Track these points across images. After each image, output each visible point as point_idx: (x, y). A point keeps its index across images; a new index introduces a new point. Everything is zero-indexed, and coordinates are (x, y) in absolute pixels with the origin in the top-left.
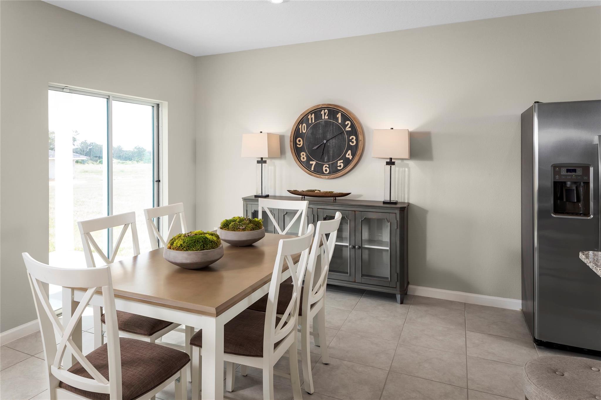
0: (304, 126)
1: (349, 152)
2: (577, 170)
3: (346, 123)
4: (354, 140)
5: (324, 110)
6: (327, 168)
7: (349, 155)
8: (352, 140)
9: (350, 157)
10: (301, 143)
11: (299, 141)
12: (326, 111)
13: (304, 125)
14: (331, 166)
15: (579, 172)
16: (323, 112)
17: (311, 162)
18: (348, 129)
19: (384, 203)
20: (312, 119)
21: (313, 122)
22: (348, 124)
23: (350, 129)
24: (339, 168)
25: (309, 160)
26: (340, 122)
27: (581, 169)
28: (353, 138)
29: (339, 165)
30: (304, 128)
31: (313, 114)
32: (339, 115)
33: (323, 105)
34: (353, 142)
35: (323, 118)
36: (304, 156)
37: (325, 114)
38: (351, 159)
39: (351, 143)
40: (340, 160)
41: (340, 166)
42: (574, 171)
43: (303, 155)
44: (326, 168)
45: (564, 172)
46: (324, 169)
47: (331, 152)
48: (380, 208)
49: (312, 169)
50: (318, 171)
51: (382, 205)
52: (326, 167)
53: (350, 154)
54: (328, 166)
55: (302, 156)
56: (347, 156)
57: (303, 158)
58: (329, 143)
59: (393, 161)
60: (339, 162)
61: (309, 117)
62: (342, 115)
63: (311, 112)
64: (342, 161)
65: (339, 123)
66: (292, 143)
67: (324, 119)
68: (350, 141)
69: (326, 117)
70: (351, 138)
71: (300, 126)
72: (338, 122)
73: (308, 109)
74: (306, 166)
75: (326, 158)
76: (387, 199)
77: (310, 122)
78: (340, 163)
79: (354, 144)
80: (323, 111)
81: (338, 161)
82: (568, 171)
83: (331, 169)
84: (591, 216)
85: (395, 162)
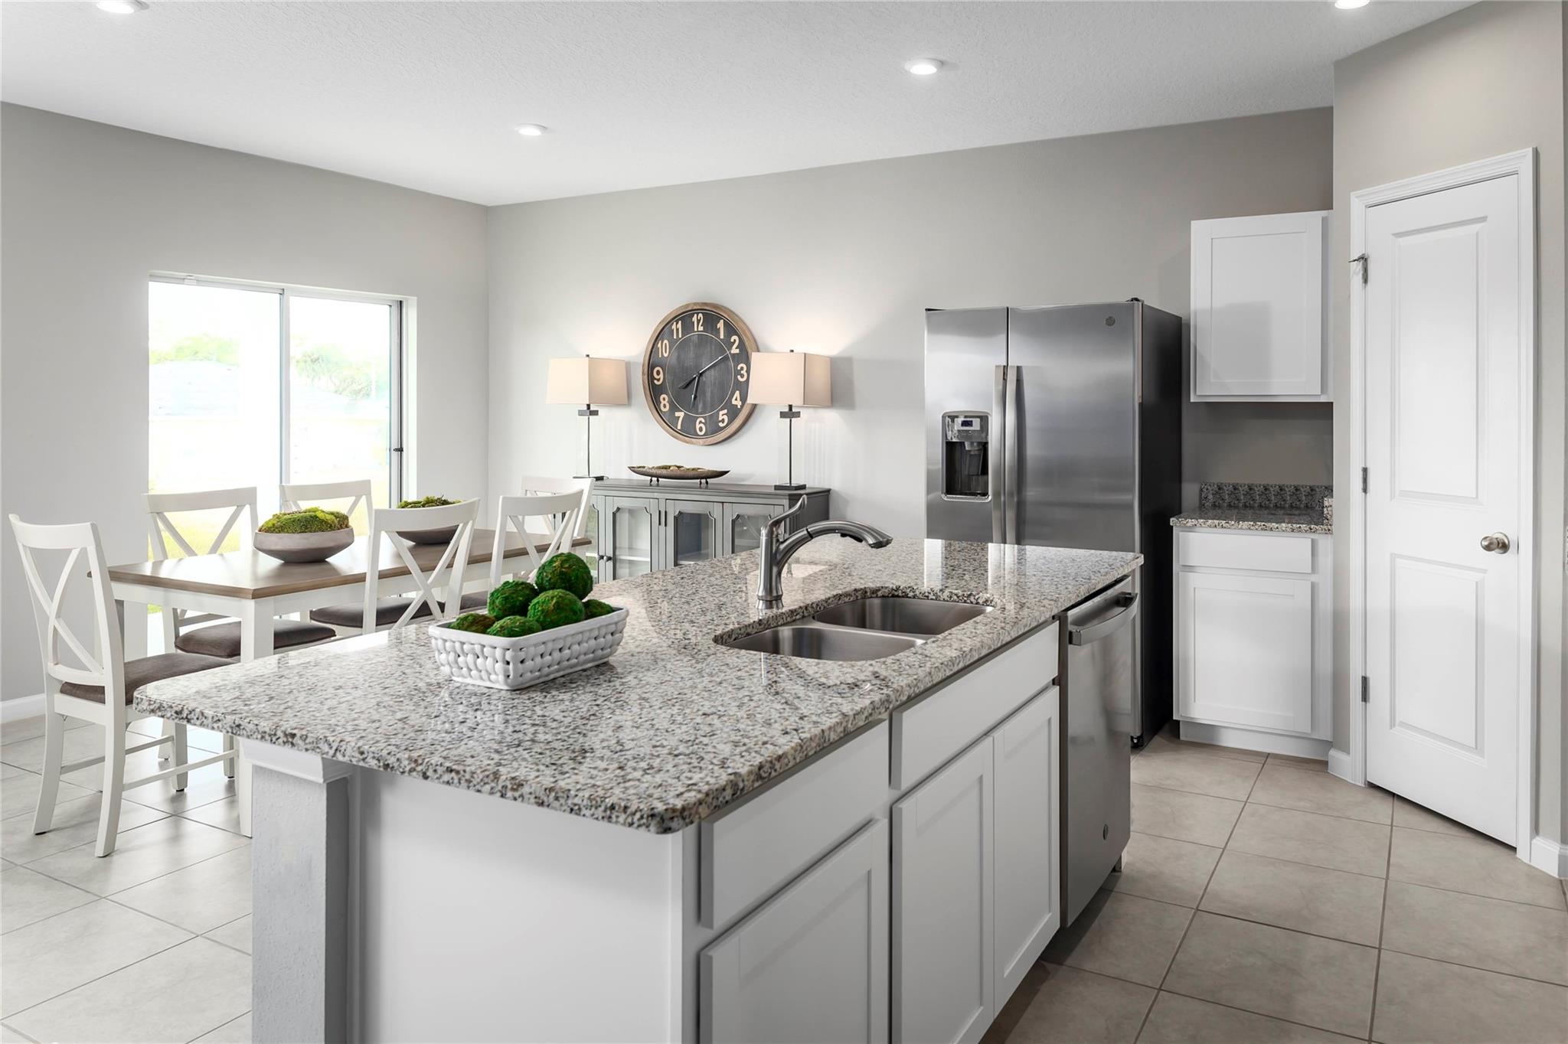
0: (666, 344)
1: (737, 394)
2: (973, 423)
3: (732, 340)
4: (744, 372)
5: (698, 314)
6: (702, 425)
7: (736, 400)
8: (742, 372)
9: (739, 403)
10: (661, 376)
11: (658, 373)
12: (700, 315)
13: (666, 341)
14: (708, 420)
15: (976, 425)
16: (695, 319)
17: (677, 414)
18: (735, 350)
19: (777, 488)
20: (677, 330)
21: (680, 336)
22: (735, 340)
23: (737, 351)
24: (721, 425)
25: (673, 408)
26: (722, 337)
27: (978, 420)
28: (742, 368)
29: (720, 419)
30: (665, 350)
31: (680, 322)
32: (721, 325)
33: (695, 304)
34: (742, 376)
35: (696, 330)
36: (666, 402)
37: (698, 321)
38: (739, 407)
39: (739, 377)
40: (722, 409)
41: (723, 421)
42: (971, 423)
43: (664, 399)
44: (700, 425)
45: (957, 425)
46: (698, 426)
47: (708, 394)
48: (760, 496)
49: (679, 427)
50: (687, 432)
51: (772, 491)
52: (700, 422)
53: (738, 399)
54: (703, 421)
55: (663, 402)
56: (734, 402)
57: (665, 406)
58: (706, 377)
59: (794, 410)
60: (721, 413)
61: (674, 327)
62: (727, 324)
63: (676, 318)
64: (725, 411)
65: (721, 340)
66: (646, 376)
67: (698, 331)
68: (738, 373)
69: (701, 328)
70: (739, 368)
71: (659, 345)
72: (719, 338)
73: (671, 313)
74: (669, 422)
75: (700, 406)
76: (785, 482)
77: (675, 337)
78: (723, 415)
79: (745, 379)
80: (696, 315)
81: (719, 410)
82: (963, 423)
83: (708, 426)
84: (990, 498)
85: (799, 412)
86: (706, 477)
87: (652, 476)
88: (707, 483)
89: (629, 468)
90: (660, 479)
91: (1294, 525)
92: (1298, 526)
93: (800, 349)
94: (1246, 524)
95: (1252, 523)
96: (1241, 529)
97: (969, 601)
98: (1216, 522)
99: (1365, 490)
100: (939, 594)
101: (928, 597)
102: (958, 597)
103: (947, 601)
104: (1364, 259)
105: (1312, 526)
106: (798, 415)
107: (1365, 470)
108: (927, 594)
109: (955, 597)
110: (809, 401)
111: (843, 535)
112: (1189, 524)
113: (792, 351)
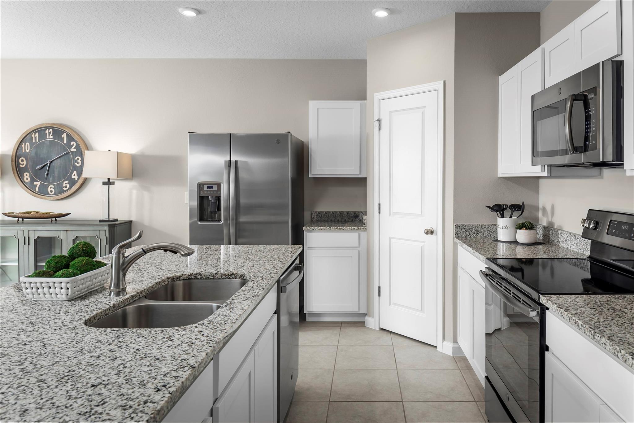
0: (28, 145)
1: (75, 172)
2: (214, 187)
3: (72, 144)
4: (79, 161)
5: (49, 129)
6: (52, 189)
7: (74, 175)
8: (78, 161)
9: (76, 177)
10: (25, 162)
11: (22, 161)
12: (51, 130)
13: (28, 143)
14: (56, 186)
16: (47, 132)
17: (35, 183)
18: (73, 149)
19: (101, 221)
20: (36, 137)
21: (37, 141)
22: (73, 144)
23: (75, 150)
24: (65, 189)
25: (33, 180)
26: (65, 142)
27: (216, 185)
28: (78, 159)
29: (64, 185)
30: (27, 148)
31: (37, 133)
32: (64, 136)
33: (47, 124)
34: (78, 163)
35: (48, 138)
36: (28, 177)
37: (50, 133)
38: (76, 179)
39: (76, 163)
40: (65, 180)
41: (66, 187)
42: (212, 187)
43: (27, 175)
44: (51, 189)
45: (205, 188)
46: (49, 190)
47: (56, 173)
48: (91, 226)
49: (37, 190)
50: (43, 192)
51: (98, 223)
52: (51, 188)
53: (76, 175)
54: (53, 187)
55: (26, 177)
56: (73, 177)
57: (27, 179)
58: (54, 163)
59: (111, 181)
60: (65, 182)
61: (33, 135)
62: (68, 135)
63: (35, 131)
64: (68, 182)
65: (65, 144)
66: (14, 163)
67: (49, 138)
68: (76, 161)
69: (51, 137)
70: (76, 159)
71: (23, 145)
72: (63, 143)
73: (31, 128)
74: (30, 188)
75: (51, 179)
76: (106, 217)
77: (34, 141)
78: (66, 184)
79: (80, 164)
80: (48, 130)
81: (64, 181)
82: (209, 187)
83: (56, 189)
84: (222, 222)
85: (114, 182)
86: (54, 218)
87: (19, 217)
88: (56, 220)
89: (3, 213)
90: (24, 219)
91: (352, 228)
92: (354, 228)
93: (115, 149)
94: (333, 228)
95: (336, 228)
96: (332, 230)
97: (231, 278)
98: (322, 228)
99: (379, 213)
100: (215, 275)
101: (209, 277)
102: (225, 276)
103: (220, 279)
104: (379, 120)
105: (359, 228)
106: (113, 183)
107: (379, 205)
108: (208, 276)
109: (224, 276)
110: (121, 176)
111: (165, 251)
112: (311, 229)
113: (109, 151)
